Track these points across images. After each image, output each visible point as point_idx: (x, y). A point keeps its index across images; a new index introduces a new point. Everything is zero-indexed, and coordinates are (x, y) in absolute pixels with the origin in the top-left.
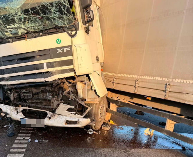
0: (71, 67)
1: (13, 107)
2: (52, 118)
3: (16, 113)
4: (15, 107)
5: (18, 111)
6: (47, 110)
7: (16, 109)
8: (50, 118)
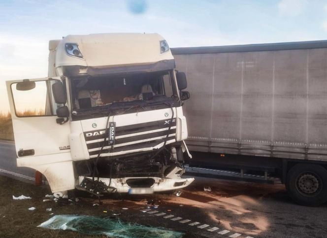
0: (174, 134)
1: (116, 179)
2: (160, 183)
3: (121, 185)
4: (119, 179)
5: (123, 182)
6: (154, 177)
7: (121, 181)
8: (159, 184)
